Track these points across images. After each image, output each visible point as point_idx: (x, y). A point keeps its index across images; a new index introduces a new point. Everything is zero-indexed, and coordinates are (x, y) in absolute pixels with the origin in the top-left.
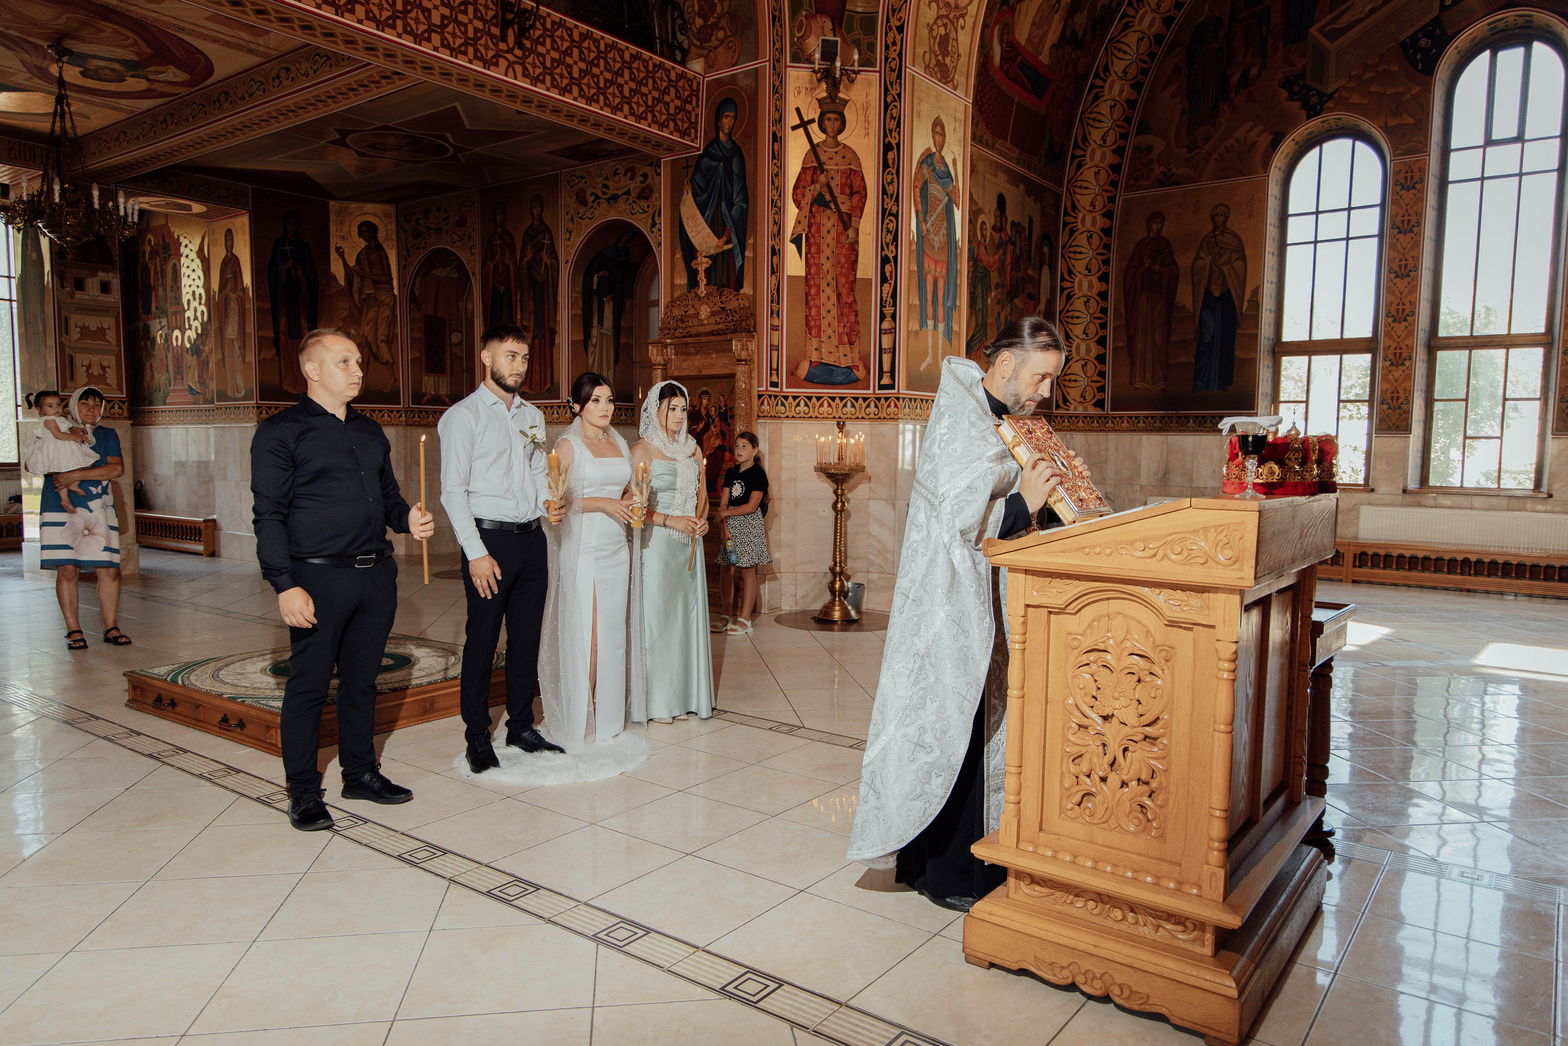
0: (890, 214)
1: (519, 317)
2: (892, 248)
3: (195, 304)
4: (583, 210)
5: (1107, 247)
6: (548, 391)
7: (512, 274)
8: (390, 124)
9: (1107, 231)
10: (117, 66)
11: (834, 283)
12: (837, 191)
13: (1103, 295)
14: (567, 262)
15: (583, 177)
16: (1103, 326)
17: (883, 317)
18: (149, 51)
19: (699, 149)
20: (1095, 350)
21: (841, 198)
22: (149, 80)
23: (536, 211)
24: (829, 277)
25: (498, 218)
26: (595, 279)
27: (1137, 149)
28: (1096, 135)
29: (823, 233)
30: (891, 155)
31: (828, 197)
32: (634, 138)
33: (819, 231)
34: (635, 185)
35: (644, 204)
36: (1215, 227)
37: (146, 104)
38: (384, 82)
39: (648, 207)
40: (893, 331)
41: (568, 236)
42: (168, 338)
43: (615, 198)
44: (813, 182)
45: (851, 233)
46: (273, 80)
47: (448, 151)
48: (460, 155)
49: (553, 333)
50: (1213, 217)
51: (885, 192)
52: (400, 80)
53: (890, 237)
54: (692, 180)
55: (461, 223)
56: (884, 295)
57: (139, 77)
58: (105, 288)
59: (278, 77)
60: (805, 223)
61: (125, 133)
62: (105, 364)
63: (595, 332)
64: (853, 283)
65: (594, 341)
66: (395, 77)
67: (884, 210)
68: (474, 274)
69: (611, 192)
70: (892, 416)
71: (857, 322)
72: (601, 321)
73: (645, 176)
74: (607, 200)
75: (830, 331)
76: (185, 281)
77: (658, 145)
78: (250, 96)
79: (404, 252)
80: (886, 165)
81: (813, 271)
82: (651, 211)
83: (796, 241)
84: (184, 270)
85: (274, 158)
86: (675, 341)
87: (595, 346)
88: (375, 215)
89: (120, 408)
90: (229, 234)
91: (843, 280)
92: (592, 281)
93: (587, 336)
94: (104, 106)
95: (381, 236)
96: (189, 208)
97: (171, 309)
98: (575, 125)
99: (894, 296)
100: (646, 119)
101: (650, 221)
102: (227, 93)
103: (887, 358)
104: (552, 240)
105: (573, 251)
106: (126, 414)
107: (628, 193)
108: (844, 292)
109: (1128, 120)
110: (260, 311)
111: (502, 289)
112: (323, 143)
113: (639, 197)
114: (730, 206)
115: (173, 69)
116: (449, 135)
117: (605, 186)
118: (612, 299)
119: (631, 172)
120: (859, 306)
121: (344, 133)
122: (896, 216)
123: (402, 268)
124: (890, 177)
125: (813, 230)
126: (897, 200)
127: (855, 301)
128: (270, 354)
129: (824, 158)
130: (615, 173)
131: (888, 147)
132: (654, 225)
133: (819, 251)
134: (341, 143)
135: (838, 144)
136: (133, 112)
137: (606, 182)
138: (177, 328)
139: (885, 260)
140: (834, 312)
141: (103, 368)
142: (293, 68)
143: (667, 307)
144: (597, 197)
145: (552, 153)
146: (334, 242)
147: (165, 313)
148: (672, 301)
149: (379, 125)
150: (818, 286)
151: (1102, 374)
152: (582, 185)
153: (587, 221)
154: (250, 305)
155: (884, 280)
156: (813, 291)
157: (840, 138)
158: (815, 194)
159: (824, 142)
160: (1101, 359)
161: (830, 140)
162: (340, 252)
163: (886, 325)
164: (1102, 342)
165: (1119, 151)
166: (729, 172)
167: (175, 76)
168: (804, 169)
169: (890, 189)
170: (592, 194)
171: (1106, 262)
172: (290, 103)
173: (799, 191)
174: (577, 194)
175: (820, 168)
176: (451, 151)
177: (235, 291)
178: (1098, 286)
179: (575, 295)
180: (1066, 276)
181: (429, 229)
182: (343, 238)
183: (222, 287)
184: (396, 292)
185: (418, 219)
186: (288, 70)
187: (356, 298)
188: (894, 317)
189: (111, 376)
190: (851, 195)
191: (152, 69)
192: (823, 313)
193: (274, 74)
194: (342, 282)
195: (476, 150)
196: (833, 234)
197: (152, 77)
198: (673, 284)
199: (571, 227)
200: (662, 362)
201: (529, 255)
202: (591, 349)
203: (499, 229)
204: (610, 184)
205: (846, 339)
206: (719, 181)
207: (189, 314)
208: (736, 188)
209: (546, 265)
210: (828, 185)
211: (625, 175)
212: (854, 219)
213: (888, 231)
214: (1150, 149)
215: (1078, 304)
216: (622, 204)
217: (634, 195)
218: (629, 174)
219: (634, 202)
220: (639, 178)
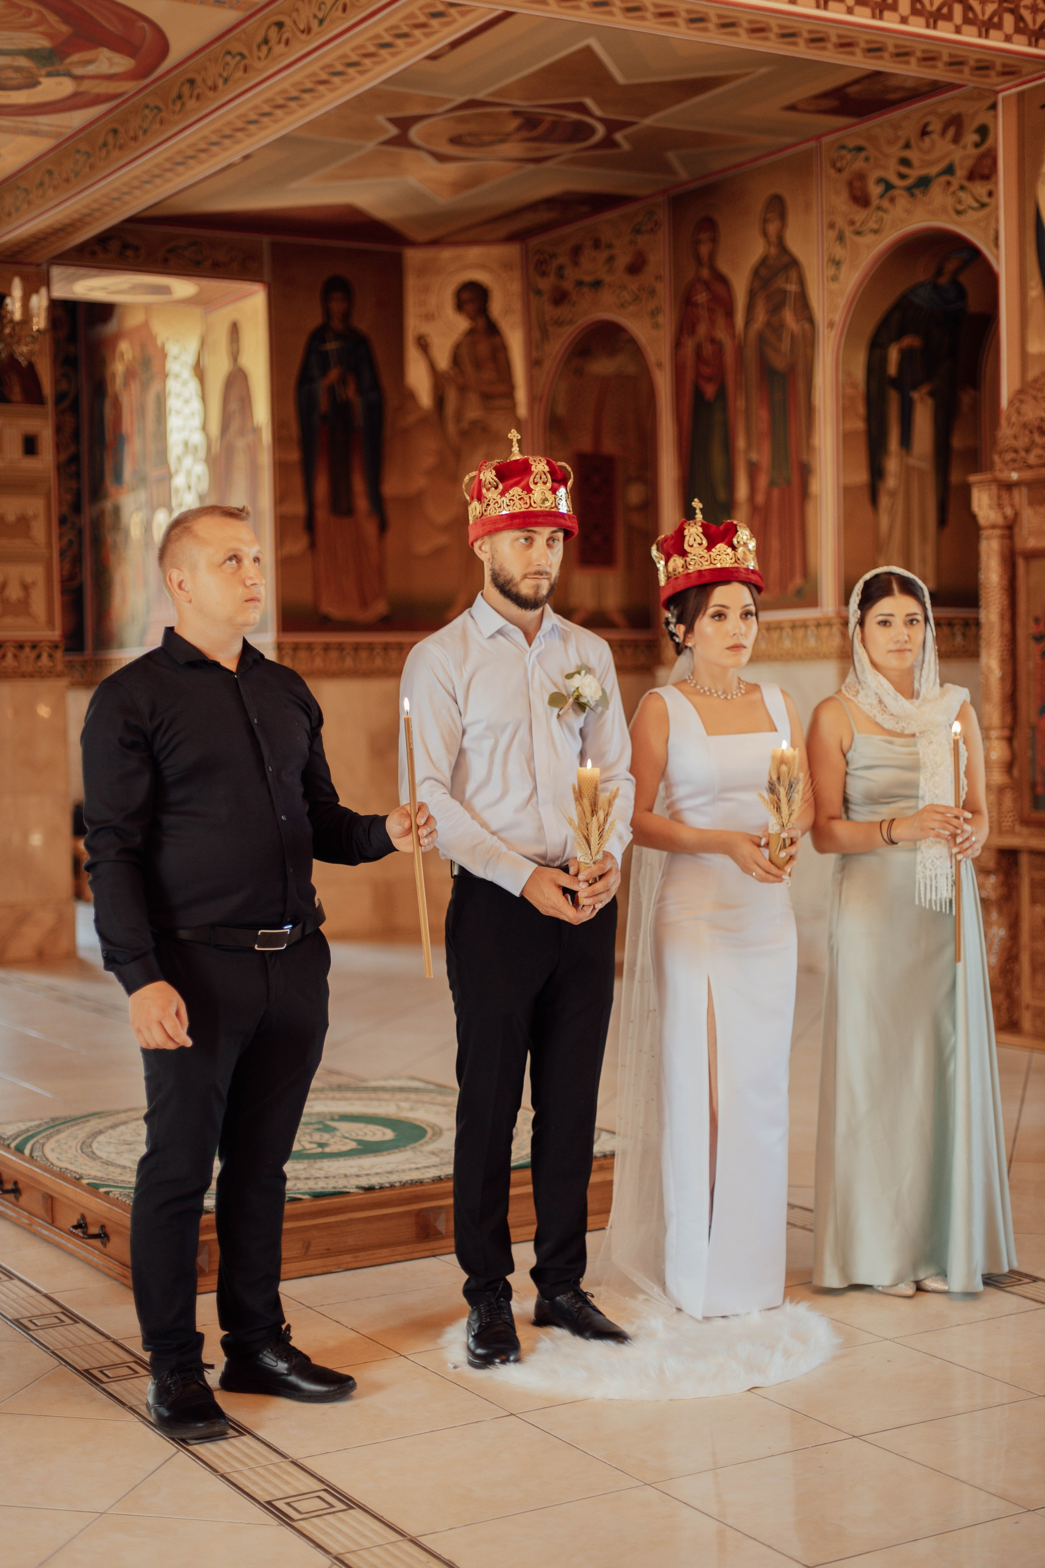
1: (741, 443)
3: (188, 462)
4: (860, 215)
6: (799, 592)
7: (729, 359)
8: (480, 96)
10: (23, 62)
14: (831, 325)
15: (860, 149)
18: (65, 29)
22: (75, 78)
23: (772, 228)
25: (704, 250)
26: (893, 355)
32: (929, 59)
34: (965, 153)
35: (980, 189)
37: (78, 118)
38: (435, 23)
41: (832, 271)
42: (148, 527)
43: (924, 183)
46: (259, 47)
47: (592, 131)
48: (619, 136)
49: (805, 471)
52: (463, 14)
55: (635, 268)
57: (57, 74)
58: (30, 446)
59: (266, 41)
61: (50, 173)
62: (29, 579)
63: (892, 465)
65: (891, 482)
66: (453, 11)
68: (660, 365)
69: (914, 174)
72: (906, 441)
73: (983, 132)
74: (909, 190)
76: (174, 422)
77: (983, 68)
78: (226, 81)
79: (537, 335)
84: (173, 403)
85: (294, 185)
86: (1028, 475)
87: (893, 494)
88: (483, 267)
89: (50, 656)
90: (235, 330)
92: (884, 360)
93: (877, 472)
94: (15, 131)
95: (496, 308)
96: (166, 290)
97: (154, 473)
98: (801, 51)
100: (949, 18)
102: (192, 82)
104: (802, 282)
105: (842, 302)
106: (60, 667)
107: (949, 170)
110: (280, 468)
111: (710, 390)
112: (371, 145)
113: (972, 176)
115: (104, 53)
116: (589, 102)
117: (905, 162)
118: (932, 394)
119: (957, 127)
121: (404, 124)
123: (534, 363)
128: (298, 545)
130: (924, 133)
134: (401, 141)
136: (59, 134)
137: (907, 154)
138: (159, 506)
141: (26, 587)
142: (288, 22)
143: (1011, 403)
144: (889, 187)
145: (792, 108)
146: (413, 325)
147: (142, 480)
148: (1021, 391)
149: (461, 99)
152: (859, 164)
153: (869, 239)
154: (265, 459)
162: (423, 345)
167: (112, 64)
170: (879, 181)
172: (286, 85)
174: (850, 184)
176: (601, 131)
177: (242, 433)
179: (849, 391)
181: (580, 284)
182: (429, 317)
183: (225, 427)
184: (522, 410)
185: (561, 268)
186: (280, 25)
187: (451, 428)
189: (38, 603)
191: (76, 57)
193: (259, 38)
194: (425, 398)
195: (648, 121)
197: (79, 71)
198: (1024, 354)
199: (839, 252)
200: (1000, 521)
201: (761, 317)
202: (884, 501)
203: (705, 273)
204: (913, 155)
207: (179, 481)
209: (793, 336)
211: (944, 132)
216: (937, 195)
217: (960, 173)
218: (951, 132)
219: (962, 188)
220: (971, 138)
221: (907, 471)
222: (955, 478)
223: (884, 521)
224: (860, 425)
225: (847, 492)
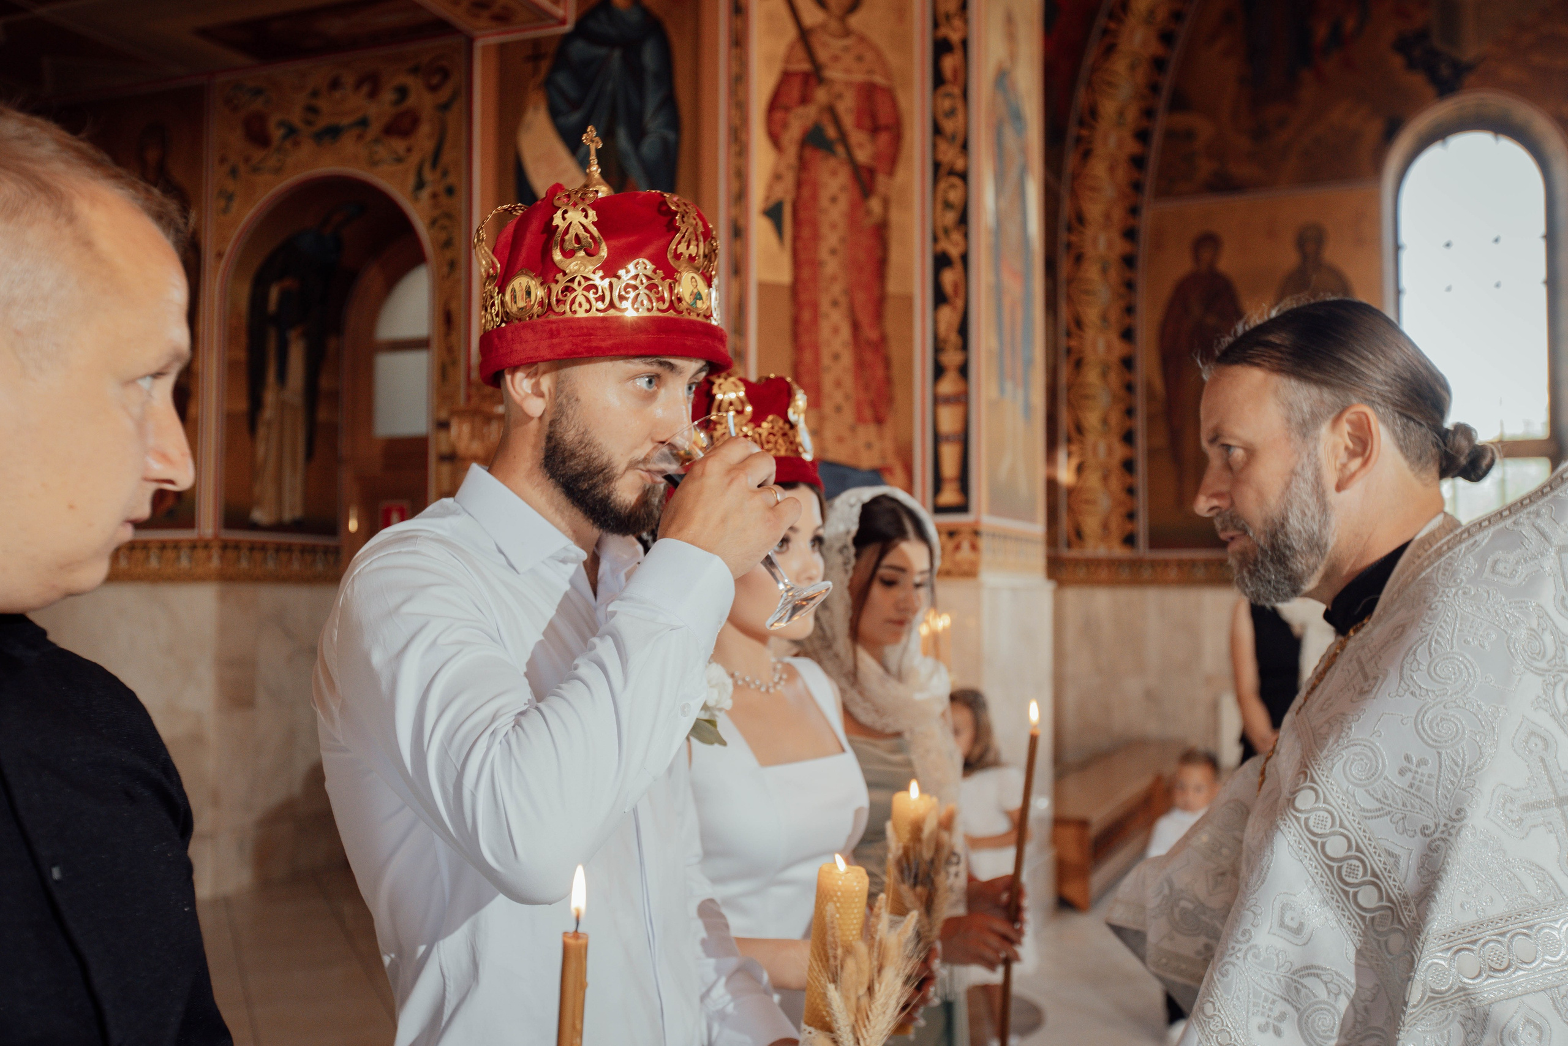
0: (952, 172)
2: (956, 236)
4: (258, 155)
5: (1130, 285)
9: (1129, 261)
11: (843, 300)
12: (848, 121)
13: (1127, 363)
14: (220, 255)
15: (260, 91)
16: (1129, 412)
17: (939, 371)
19: (563, 22)
20: (1120, 451)
21: (857, 136)
23: (152, 155)
24: (837, 289)
26: (274, 293)
27: (1171, 135)
28: (1108, 108)
29: (824, 201)
30: (949, 63)
31: (831, 132)
33: (815, 197)
34: (381, 109)
35: (399, 144)
36: (1304, 257)
39: (409, 150)
40: (962, 399)
41: (222, 203)
43: (333, 133)
44: (805, 100)
45: (875, 204)
50: (1301, 243)
51: (937, 130)
53: (950, 217)
54: (548, 84)
56: (943, 328)
60: (789, 179)
63: (270, 397)
64: (880, 302)
65: (268, 414)
67: (937, 166)
69: (322, 122)
70: (966, 567)
71: (888, 381)
72: (281, 376)
73: (403, 92)
74: (316, 135)
75: (838, 397)
80: (939, 80)
81: (806, 273)
82: (414, 159)
83: (774, 213)
87: (269, 425)
91: (861, 297)
92: (265, 297)
93: (255, 402)
99: (963, 330)
101: (411, 181)
103: (950, 455)
105: (234, 234)
107: (363, 123)
108: (865, 319)
109: (1154, 88)
113: (388, 131)
114: (638, 135)
117: (312, 110)
118: (304, 335)
119: (372, 83)
120: (895, 350)
122: (964, 176)
124: (947, 104)
125: (806, 193)
126: (965, 147)
127: (883, 339)
129: (823, 55)
130: (335, 84)
131: (941, 47)
132: (420, 185)
133: (816, 237)
135: (847, 33)
137: (314, 102)
139: (942, 261)
140: (847, 359)
144: (291, 131)
150: (815, 306)
151: (1131, 491)
152: (258, 105)
153: (268, 177)
155: (940, 298)
156: (806, 316)
157: (855, 21)
158: (809, 123)
159: (823, 27)
160: (1128, 466)
161: (834, 25)
163: (947, 386)
164: (1128, 438)
165: (1142, 136)
166: (634, 70)
168: (786, 77)
169: (949, 126)
170: (281, 124)
171: (1130, 310)
173: (778, 115)
174: (246, 123)
175: (815, 76)
178: (1119, 348)
180: (1074, 329)
188: (964, 371)
190: (875, 130)
192: (826, 360)
196: (843, 205)
199: (231, 186)
202: (262, 431)
204: (323, 104)
205: (868, 413)
206: (609, 87)
208: (652, 101)
210: (831, 110)
211: (358, 86)
212: (881, 179)
213: (948, 205)
214: (1189, 135)
215: (1092, 376)
216: (348, 144)
217: (375, 129)
218: (365, 89)
219: (377, 141)
220: (388, 96)
221: (282, 405)
222: (322, 415)
223: (261, 450)
224: (241, 355)
225: (229, 419)
